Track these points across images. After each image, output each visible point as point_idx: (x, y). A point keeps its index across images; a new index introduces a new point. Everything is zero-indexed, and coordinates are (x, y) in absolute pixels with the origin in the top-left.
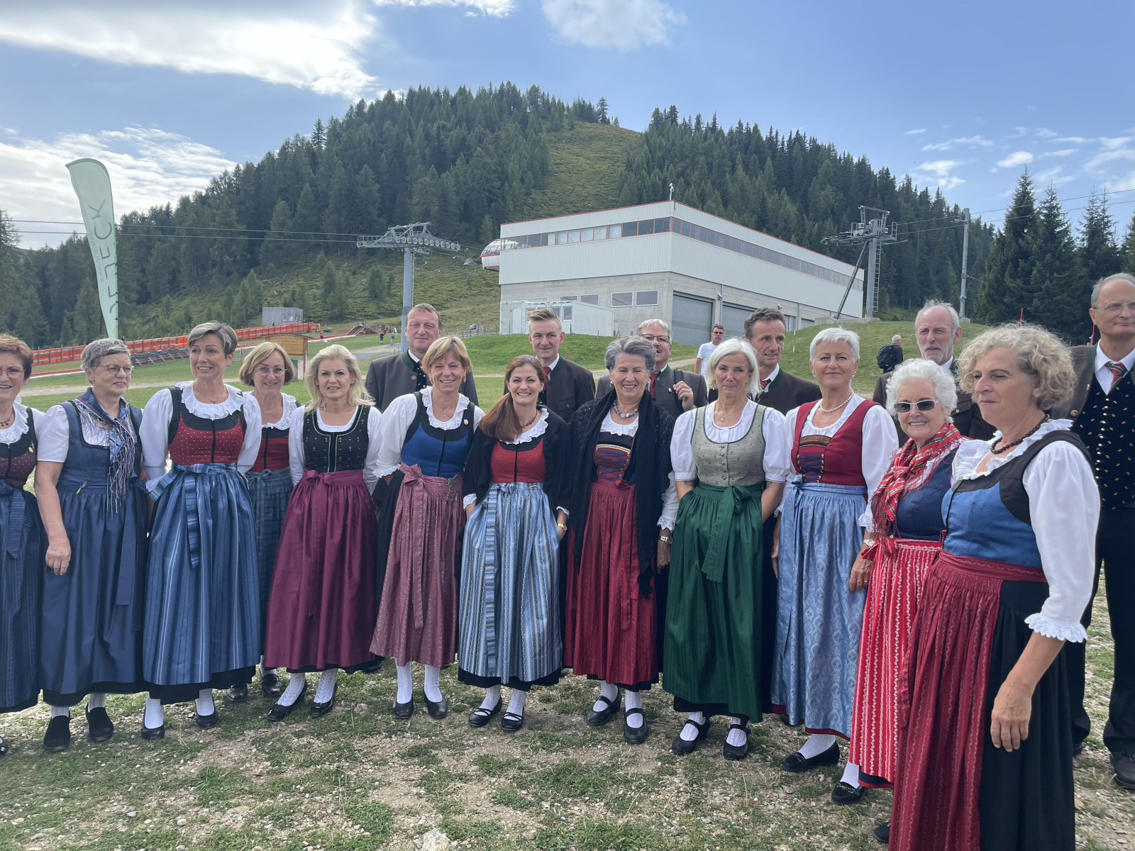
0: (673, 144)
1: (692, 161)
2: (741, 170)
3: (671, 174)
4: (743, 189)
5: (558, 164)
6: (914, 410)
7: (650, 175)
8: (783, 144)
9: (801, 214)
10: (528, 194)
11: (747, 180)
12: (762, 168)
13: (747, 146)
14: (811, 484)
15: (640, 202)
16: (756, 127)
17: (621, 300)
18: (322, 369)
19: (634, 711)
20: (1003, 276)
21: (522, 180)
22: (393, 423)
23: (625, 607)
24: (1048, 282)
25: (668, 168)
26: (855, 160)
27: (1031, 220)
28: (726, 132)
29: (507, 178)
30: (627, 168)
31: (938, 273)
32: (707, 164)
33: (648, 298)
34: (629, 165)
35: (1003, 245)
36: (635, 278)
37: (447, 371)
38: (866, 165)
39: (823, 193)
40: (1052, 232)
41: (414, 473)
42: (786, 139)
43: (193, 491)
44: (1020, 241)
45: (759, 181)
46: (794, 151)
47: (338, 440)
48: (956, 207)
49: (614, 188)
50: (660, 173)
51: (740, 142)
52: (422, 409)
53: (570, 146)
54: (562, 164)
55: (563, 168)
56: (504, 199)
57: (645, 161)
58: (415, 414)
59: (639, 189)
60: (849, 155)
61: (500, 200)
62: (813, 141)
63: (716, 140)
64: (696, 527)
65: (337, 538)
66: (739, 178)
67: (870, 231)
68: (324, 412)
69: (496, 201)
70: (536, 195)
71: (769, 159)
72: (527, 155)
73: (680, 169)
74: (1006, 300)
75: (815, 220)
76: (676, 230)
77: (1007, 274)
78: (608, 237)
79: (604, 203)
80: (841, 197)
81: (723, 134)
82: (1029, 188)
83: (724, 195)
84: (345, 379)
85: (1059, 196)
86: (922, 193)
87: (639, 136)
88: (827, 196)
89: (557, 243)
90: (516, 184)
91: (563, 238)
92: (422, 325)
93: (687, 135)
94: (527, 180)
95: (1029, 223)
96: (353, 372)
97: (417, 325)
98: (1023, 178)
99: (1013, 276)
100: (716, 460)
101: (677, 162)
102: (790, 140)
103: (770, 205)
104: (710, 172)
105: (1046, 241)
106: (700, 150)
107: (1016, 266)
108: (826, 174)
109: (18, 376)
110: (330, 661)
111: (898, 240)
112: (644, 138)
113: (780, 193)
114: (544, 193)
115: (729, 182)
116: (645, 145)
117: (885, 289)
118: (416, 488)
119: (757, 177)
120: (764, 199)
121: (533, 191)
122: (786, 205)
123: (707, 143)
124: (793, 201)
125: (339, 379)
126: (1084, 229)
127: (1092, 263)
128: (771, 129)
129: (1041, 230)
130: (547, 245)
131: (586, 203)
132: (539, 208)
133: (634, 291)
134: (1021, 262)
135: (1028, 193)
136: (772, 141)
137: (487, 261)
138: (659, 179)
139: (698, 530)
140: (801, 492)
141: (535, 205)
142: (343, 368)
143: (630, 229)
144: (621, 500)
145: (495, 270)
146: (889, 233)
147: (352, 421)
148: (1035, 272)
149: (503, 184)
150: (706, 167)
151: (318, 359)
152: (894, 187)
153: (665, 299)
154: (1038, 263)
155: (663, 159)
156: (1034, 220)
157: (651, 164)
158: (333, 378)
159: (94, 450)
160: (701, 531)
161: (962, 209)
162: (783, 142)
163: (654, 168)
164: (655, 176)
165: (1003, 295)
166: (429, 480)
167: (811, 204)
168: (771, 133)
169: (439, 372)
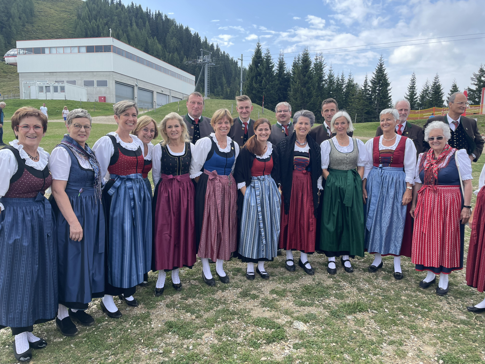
0: (101, 9)
1: (111, 18)
2: (135, 26)
3: (101, 23)
4: (136, 34)
5: (39, 11)
6: (435, 140)
7: (90, 23)
8: (153, 16)
9: (164, 49)
10: (24, 26)
11: (138, 30)
12: (145, 26)
13: (137, 14)
14: (386, 167)
15: (86, 36)
16: (140, 6)
17: (88, 84)
18: (168, 125)
19: (307, 262)
20: (252, 82)
21: (20, 18)
22: (202, 151)
23: (311, 222)
24: (268, 86)
25: (99, 20)
26: (184, 28)
27: (261, 61)
28: (126, 7)
29: (11, 16)
30: (78, 18)
31: (219, 79)
32: (119, 21)
33: (103, 83)
34: (79, 16)
35: (252, 70)
36: (95, 73)
37: (224, 125)
38: (189, 30)
39: (172, 40)
40: (269, 66)
41: (214, 174)
42: (154, 14)
43: (131, 188)
44: (258, 69)
45: (144, 32)
46: (158, 20)
47: (181, 159)
48: (224, 52)
49: (72, 27)
50: (95, 22)
51: (133, 12)
52: (214, 144)
53: (45, 3)
54: (42, 12)
55: (43, 14)
56: (10, 27)
57: (87, 15)
58: (211, 146)
59: (85, 29)
60: (181, 25)
61: (8, 27)
62: (166, 16)
63: (122, 9)
64: (338, 187)
65: (186, 207)
66: (134, 29)
67: (205, 60)
68: (171, 146)
69: (6, 28)
70: (29, 27)
71: (147, 22)
72: (21, 5)
73: (105, 22)
74: (254, 92)
75: (170, 53)
76: (115, 52)
77: (253, 82)
78: (79, 52)
79: (67, 34)
80: (180, 43)
81: (125, 7)
82: (260, 48)
83: (128, 36)
84: (179, 128)
85: (270, 52)
86: (211, 45)
87: (83, 2)
88: (174, 42)
89: (50, 53)
90: (17, 20)
91: (54, 51)
92: (196, 103)
93: (107, 6)
94: (22, 18)
95: (261, 62)
96: (182, 125)
97: (194, 103)
98: (258, 43)
99: (256, 83)
100: (344, 159)
101: (103, 18)
102: (156, 14)
103: (149, 44)
104: (120, 25)
105: (266, 70)
106: (115, 13)
107: (257, 79)
108: (173, 32)
109: (40, 130)
110: (176, 265)
111: (216, 65)
112: (85, 4)
113: (153, 39)
114: (33, 26)
115: (130, 31)
116: (87, 7)
117: (200, 85)
118: (216, 181)
119: (142, 30)
120: (147, 41)
121: (26, 24)
122: (157, 44)
123: (118, 11)
124: (160, 43)
125: (177, 129)
126: (278, 66)
127: (281, 79)
128: (147, 8)
129: (265, 65)
130: (45, 53)
131: (57, 33)
132: (31, 34)
133: (95, 80)
134: (258, 77)
135: (260, 50)
136: (147, 14)
137: (8, 60)
138: (96, 25)
139: (339, 188)
140: (383, 171)
141: (28, 31)
142: (179, 124)
143: (90, 49)
144: (306, 178)
145: (15, 65)
146: (212, 62)
147: (184, 150)
148: (263, 81)
149: (9, 19)
150: (118, 22)
151: (166, 120)
152: (201, 41)
153: (112, 85)
154: (264, 78)
155: (96, 15)
156: (262, 61)
157: (91, 17)
158: (174, 129)
159: (88, 172)
160: (341, 188)
161: (226, 54)
162: (153, 15)
163: (92, 19)
164: (93, 23)
165: (252, 90)
166: (221, 177)
167: (167, 45)
168: (147, 10)
169: (220, 126)
